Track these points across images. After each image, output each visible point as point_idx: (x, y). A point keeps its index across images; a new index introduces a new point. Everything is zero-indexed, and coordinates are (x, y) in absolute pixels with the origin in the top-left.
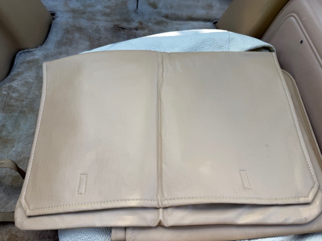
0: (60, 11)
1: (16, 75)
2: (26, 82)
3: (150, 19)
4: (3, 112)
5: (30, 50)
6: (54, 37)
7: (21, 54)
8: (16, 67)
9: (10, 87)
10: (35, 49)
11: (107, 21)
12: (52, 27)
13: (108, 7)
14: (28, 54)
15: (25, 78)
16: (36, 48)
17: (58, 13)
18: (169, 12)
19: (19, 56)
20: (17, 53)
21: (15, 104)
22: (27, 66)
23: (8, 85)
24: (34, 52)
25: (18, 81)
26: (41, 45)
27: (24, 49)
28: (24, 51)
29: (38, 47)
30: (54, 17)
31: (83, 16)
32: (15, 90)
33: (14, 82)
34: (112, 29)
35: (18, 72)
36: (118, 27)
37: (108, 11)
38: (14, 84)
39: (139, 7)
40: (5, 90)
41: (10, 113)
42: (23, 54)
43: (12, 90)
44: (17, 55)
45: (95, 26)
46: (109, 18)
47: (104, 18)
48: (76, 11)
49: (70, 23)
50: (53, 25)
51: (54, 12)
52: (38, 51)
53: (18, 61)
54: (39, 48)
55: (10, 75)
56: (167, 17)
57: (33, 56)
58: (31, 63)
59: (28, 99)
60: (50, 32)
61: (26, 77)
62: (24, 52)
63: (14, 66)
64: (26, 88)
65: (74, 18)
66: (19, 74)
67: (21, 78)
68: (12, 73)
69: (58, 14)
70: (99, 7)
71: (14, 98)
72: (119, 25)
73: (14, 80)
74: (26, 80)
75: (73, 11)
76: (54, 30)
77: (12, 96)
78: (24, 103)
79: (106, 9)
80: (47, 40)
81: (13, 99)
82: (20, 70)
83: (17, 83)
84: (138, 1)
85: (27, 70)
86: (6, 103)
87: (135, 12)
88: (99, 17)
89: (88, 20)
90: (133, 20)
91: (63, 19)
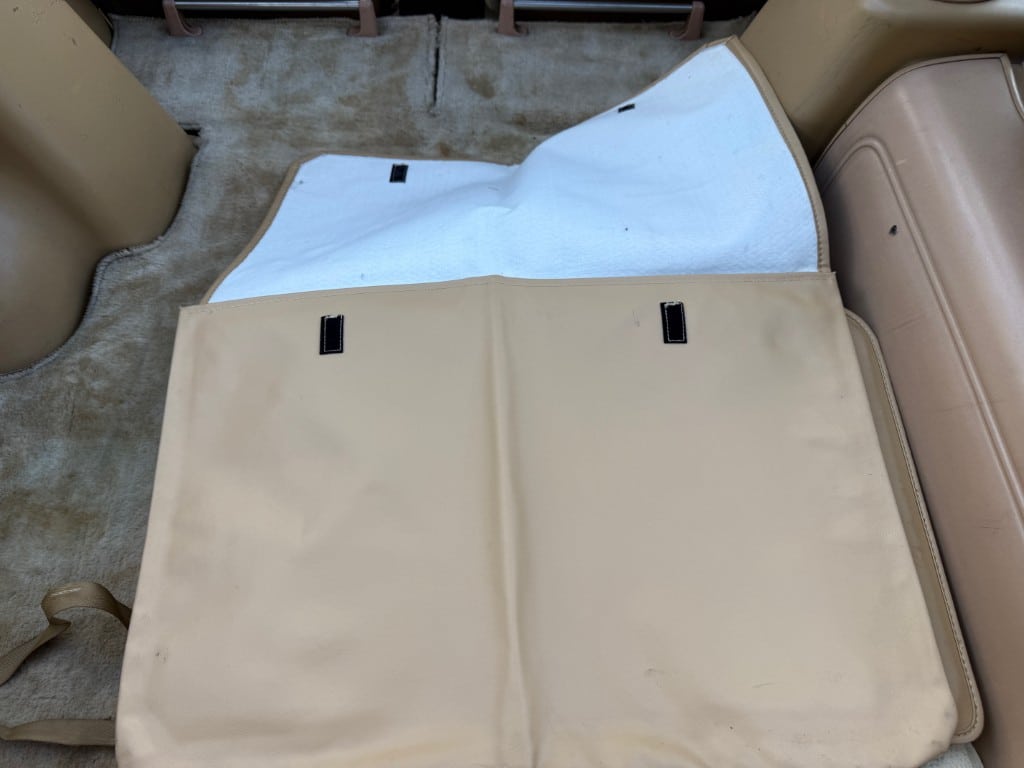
0: (213, 122)
1: (99, 327)
2: (127, 346)
3: (473, 133)
4: (68, 436)
5: (135, 251)
6: (200, 205)
7: (110, 263)
8: (99, 303)
9: (84, 363)
10: (147, 247)
12: (192, 176)
13: (348, 101)
14: (130, 263)
15: (123, 336)
16: (151, 242)
17: (208, 128)
18: (527, 106)
19: (104, 271)
20: (99, 261)
21: (101, 411)
22: (129, 297)
23: (78, 356)
24: (146, 255)
25: (106, 345)
26: (163, 234)
27: (118, 251)
28: (119, 255)
29: (156, 239)
30: (197, 140)
31: (279, 132)
32: (98, 371)
33: (93, 346)
35: (103, 317)
37: (350, 112)
38: (97, 353)
39: (439, 94)
40: (73, 372)
41: (88, 438)
42: (116, 262)
43: (91, 371)
44: (100, 269)
47: (338, 135)
48: (260, 119)
49: (242, 161)
50: (194, 169)
51: (197, 124)
52: (156, 251)
53: (102, 285)
54: (157, 243)
55: (83, 326)
56: (521, 122)
57: (143, 267)
58: (138, 291)
59: (135, 395)
60: (188, 190)
61: (127, 333)
62: (118, 259)
63: (93, 301)
64: (128, 364)
65: (254, 142)
66: (108, 323)
67: (114, 336)
68: (89, 322)
69: (209, 132)
70: (324, 103)
71: (96, 393)
73: (93, 343)
74: (127, 340)
75: (251, 119)
76: (197, 184)
77: (93, 389)
78: (125, 406)
79: (343, 107)
80: (179, 216)
81: (95, 397)
82: (109, 311)
83: (102, 351)
84: (436, 76)
85: (128, 310)
86: (75, 410)
87: (428, 111)
88: (325, 135)
89: (293, 145)
90: (421, 140)
91: (221, 147)
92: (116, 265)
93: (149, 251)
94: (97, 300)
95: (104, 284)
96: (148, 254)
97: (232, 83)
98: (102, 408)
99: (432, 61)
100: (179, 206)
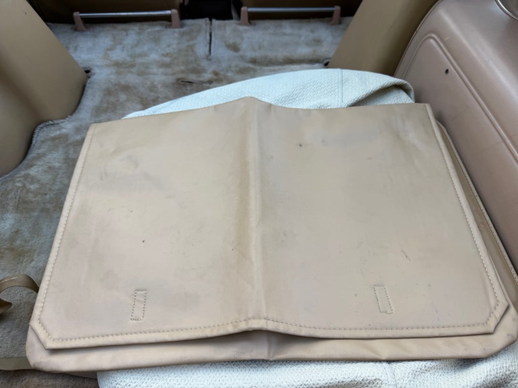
0: (98, 66)
1: (35, 159)
2: (50, 168)
3: (230, 67)
4: (16, 212)
5: (56, 122)
6: (90, 101)
7: (42, 128)
8: (35, 147)
9: (26, 176)
11: (166, 74)
12: (86, 89)
13: (167, 55)
14: (53, 128)
15: (48, 163)
16: (64, 118)
17: (95, 68)
18: (258, 54)
20: (36, 127)
22: (51, 144)
23: (23, 173)
24: (62, 125)
25: (38, 167)
26: (71, 114)
27: (46, 121)
28: (47, 123)
29: (67, 117)
30: (90, 74)
31: (132, 70)
32: (33, 180)
33: (31, 168)
34: (174, 84)
35: (37, 154)
36: (182, 81)
37: (167, 60)
38: (33, 171)
39: (212, 51)
40: (20, 181)
41: (27, 213)
43: (30, 180)
44: (37, 131)
45: (149, 83)
46: (169, 71)
47: (161, 70)
48: (122, 64)
49: (112, 81)
50: (87, 85)
51: (89, 67)
52: (67, 122)
53: (39, 136)
54: (67, 119)
55: (26, 159)
56: (254, 61)
57: (60, 130)
58: (57, 141)
59: (53, 191)
60: (84, 95)
61: (50, 161)
62: (46, 126)
63: (32, 146)
64: (50, 176)
65: (118, 73)
66: (39, 157)
67: (42, 163)
68: (30, 157)
69: (96, 70)
70: (154, 56)
71: (32, 190)
72: (183, 79)
73: (32, 166)
74: (50, 165)
75: (117, 65)
76: (89, 92)
77: (30, 189)
78: (48, 196)
79: (164, 58)
80: (79, 107)
81: (31, 192)
82: (41, 151)
83: (36, 170)
84: (210, 43)
85: (51, 151)
86: (20, 199)
87: (207, 58)
88: (155, 70)
89: (139, 75)
90: (204, 71)
91: (102, 75)
92: (45, 129)
93: (63, 122)
94: (34, 145)
95: (39, 138)
97: (108, 50)
98: (35, 198)
99: (208, 37)
100: (79, 102)
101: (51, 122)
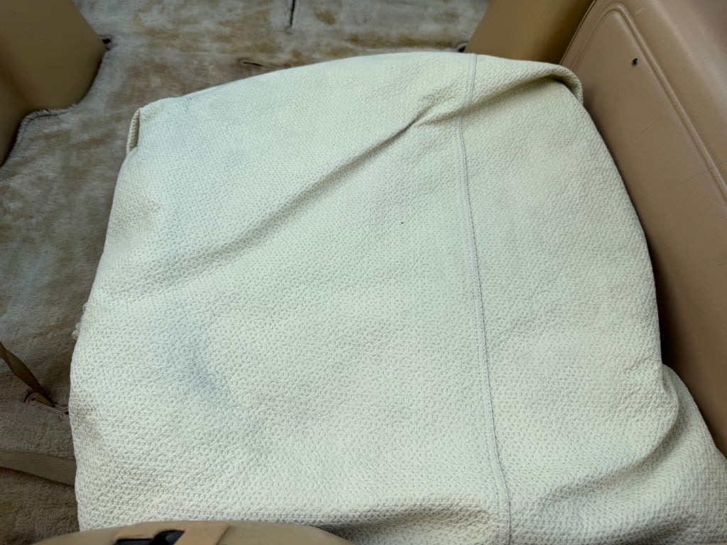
0: (123, 34)
1: (18, 164)
2: (40, 178)
3: (319, 45)
5: (53, 112)
6: (106, 85)
7: (32, 119)
8: (20, 148)
9: (5, 189)
10: (62, 111)
11: (223, 51)
12: (102, 65)
13: (227, 23)
14: (48, 121)
15: (37, 171)
16: (65, 107)
17: (119, 37)
18: (360, 30)
19: (27, 125)
20: (23, 117)
21: (14, 223)
22: (45, 144)
24: (62, 117)
25: (23, 177)
26: (78, 102)
27: (39, 111)
28: (39, 113)
29: (70, 106)
30: (109, 45)
31: (172, 42)
32: (14, 195)
33: (13, 178)
34: (232, 66)
35: (23, 157)
36: (245, 63)
37: (227, 30)
38: (15, 183)
39: (294, 21)
43: (9, 195)
44: (24, 123)
45: (195, 62)
46: (228, 46)
47: (217, 45)
48: (158, 33)
49: (141, 56)
50: (104, 60)
51: (109, 35)
52: (69, 113)
53: (24, 135)
54: (71, 109)
55: (7, 163)
56: (355, 39)
57: (59, 124)
58: (53, 140)
59: (43, 213)
60: (99, 75)
61: (41, 169)
62: (38, 117)
63: (16, 146)
64: (39, 191)
65: (152, 46)
66: (25, 162)
67: (30, 171)
68: (11, 161)
69: (119, 40)
70: (207, 24)
71: (11, 211)
72: (248, 59)
73: (13, 175)
74: (41, 174)
75: (151, 32)
76: (105, 70)
77: (9, 208)
78: (34, 221)
79: (222, 27)
80: (90, 92)
81: (10, 213)
82: (27, 154)
83: (19, 181)
84: (293, 10)
85: (43, 154)
87: (285, 31)
88: (207, 45)
89: (182, 50)
90: (280, 49)
91: (127, 48)
92: (37, 121)
93: (64, 113)
94: (19, 145)
95: (26, 134)
96: (62, 115)
97: (140, 11)
98: (15, 221)
100: (91, 85)
101: (45, 112)
